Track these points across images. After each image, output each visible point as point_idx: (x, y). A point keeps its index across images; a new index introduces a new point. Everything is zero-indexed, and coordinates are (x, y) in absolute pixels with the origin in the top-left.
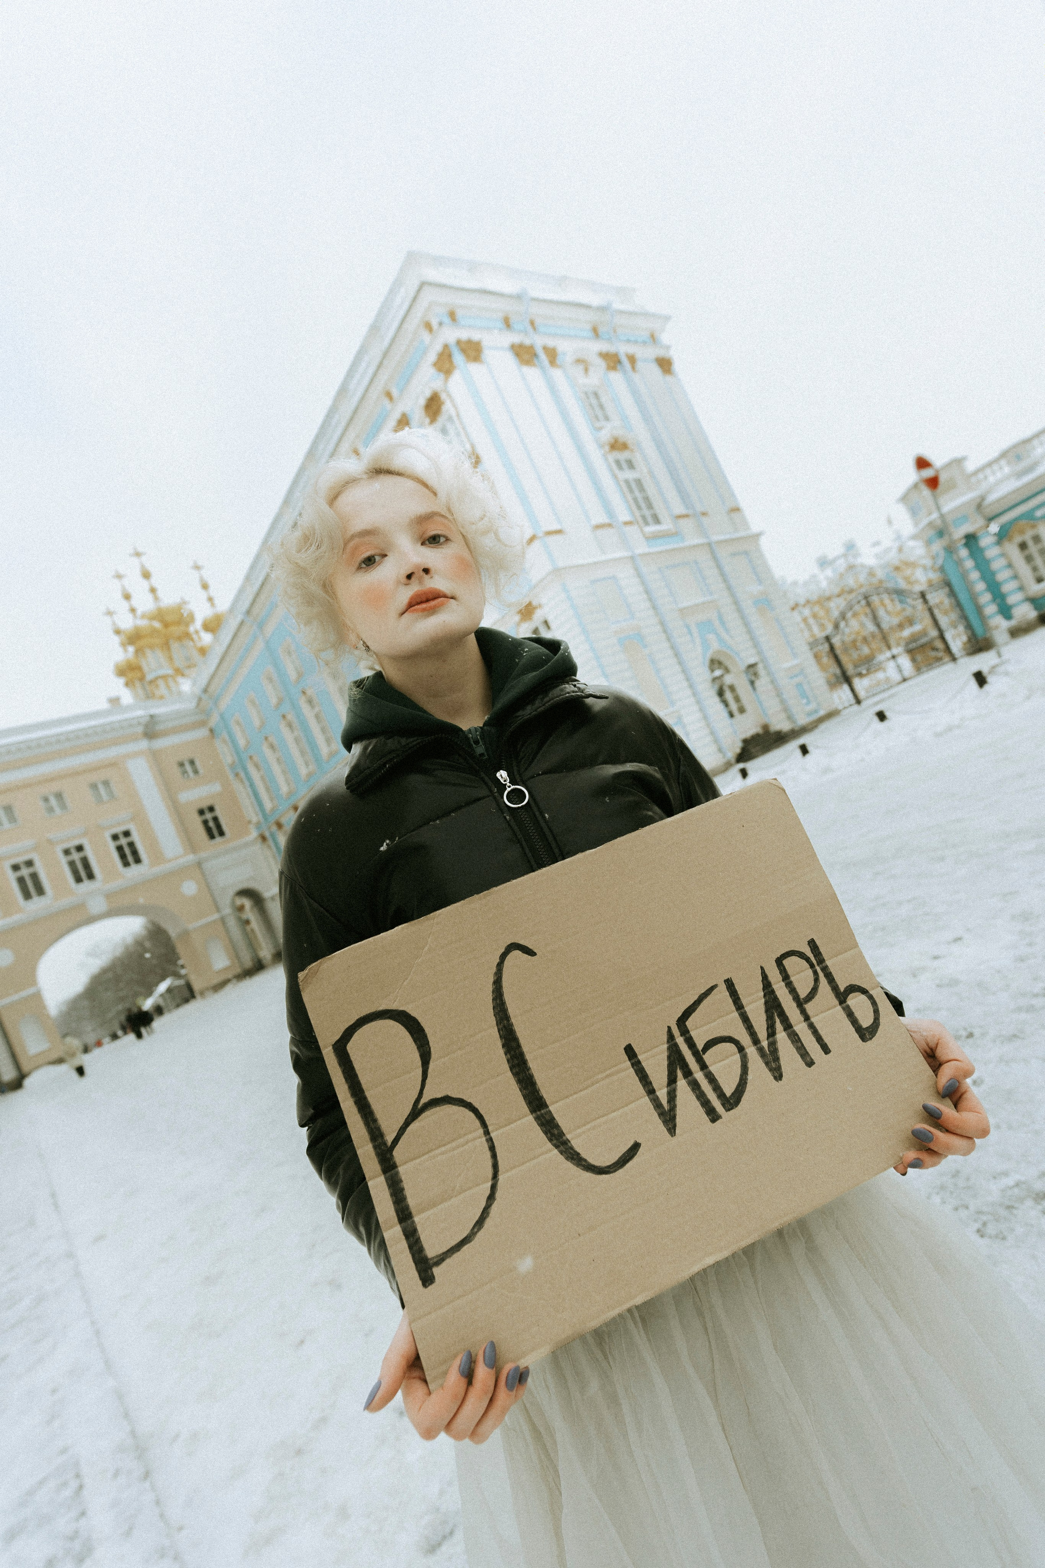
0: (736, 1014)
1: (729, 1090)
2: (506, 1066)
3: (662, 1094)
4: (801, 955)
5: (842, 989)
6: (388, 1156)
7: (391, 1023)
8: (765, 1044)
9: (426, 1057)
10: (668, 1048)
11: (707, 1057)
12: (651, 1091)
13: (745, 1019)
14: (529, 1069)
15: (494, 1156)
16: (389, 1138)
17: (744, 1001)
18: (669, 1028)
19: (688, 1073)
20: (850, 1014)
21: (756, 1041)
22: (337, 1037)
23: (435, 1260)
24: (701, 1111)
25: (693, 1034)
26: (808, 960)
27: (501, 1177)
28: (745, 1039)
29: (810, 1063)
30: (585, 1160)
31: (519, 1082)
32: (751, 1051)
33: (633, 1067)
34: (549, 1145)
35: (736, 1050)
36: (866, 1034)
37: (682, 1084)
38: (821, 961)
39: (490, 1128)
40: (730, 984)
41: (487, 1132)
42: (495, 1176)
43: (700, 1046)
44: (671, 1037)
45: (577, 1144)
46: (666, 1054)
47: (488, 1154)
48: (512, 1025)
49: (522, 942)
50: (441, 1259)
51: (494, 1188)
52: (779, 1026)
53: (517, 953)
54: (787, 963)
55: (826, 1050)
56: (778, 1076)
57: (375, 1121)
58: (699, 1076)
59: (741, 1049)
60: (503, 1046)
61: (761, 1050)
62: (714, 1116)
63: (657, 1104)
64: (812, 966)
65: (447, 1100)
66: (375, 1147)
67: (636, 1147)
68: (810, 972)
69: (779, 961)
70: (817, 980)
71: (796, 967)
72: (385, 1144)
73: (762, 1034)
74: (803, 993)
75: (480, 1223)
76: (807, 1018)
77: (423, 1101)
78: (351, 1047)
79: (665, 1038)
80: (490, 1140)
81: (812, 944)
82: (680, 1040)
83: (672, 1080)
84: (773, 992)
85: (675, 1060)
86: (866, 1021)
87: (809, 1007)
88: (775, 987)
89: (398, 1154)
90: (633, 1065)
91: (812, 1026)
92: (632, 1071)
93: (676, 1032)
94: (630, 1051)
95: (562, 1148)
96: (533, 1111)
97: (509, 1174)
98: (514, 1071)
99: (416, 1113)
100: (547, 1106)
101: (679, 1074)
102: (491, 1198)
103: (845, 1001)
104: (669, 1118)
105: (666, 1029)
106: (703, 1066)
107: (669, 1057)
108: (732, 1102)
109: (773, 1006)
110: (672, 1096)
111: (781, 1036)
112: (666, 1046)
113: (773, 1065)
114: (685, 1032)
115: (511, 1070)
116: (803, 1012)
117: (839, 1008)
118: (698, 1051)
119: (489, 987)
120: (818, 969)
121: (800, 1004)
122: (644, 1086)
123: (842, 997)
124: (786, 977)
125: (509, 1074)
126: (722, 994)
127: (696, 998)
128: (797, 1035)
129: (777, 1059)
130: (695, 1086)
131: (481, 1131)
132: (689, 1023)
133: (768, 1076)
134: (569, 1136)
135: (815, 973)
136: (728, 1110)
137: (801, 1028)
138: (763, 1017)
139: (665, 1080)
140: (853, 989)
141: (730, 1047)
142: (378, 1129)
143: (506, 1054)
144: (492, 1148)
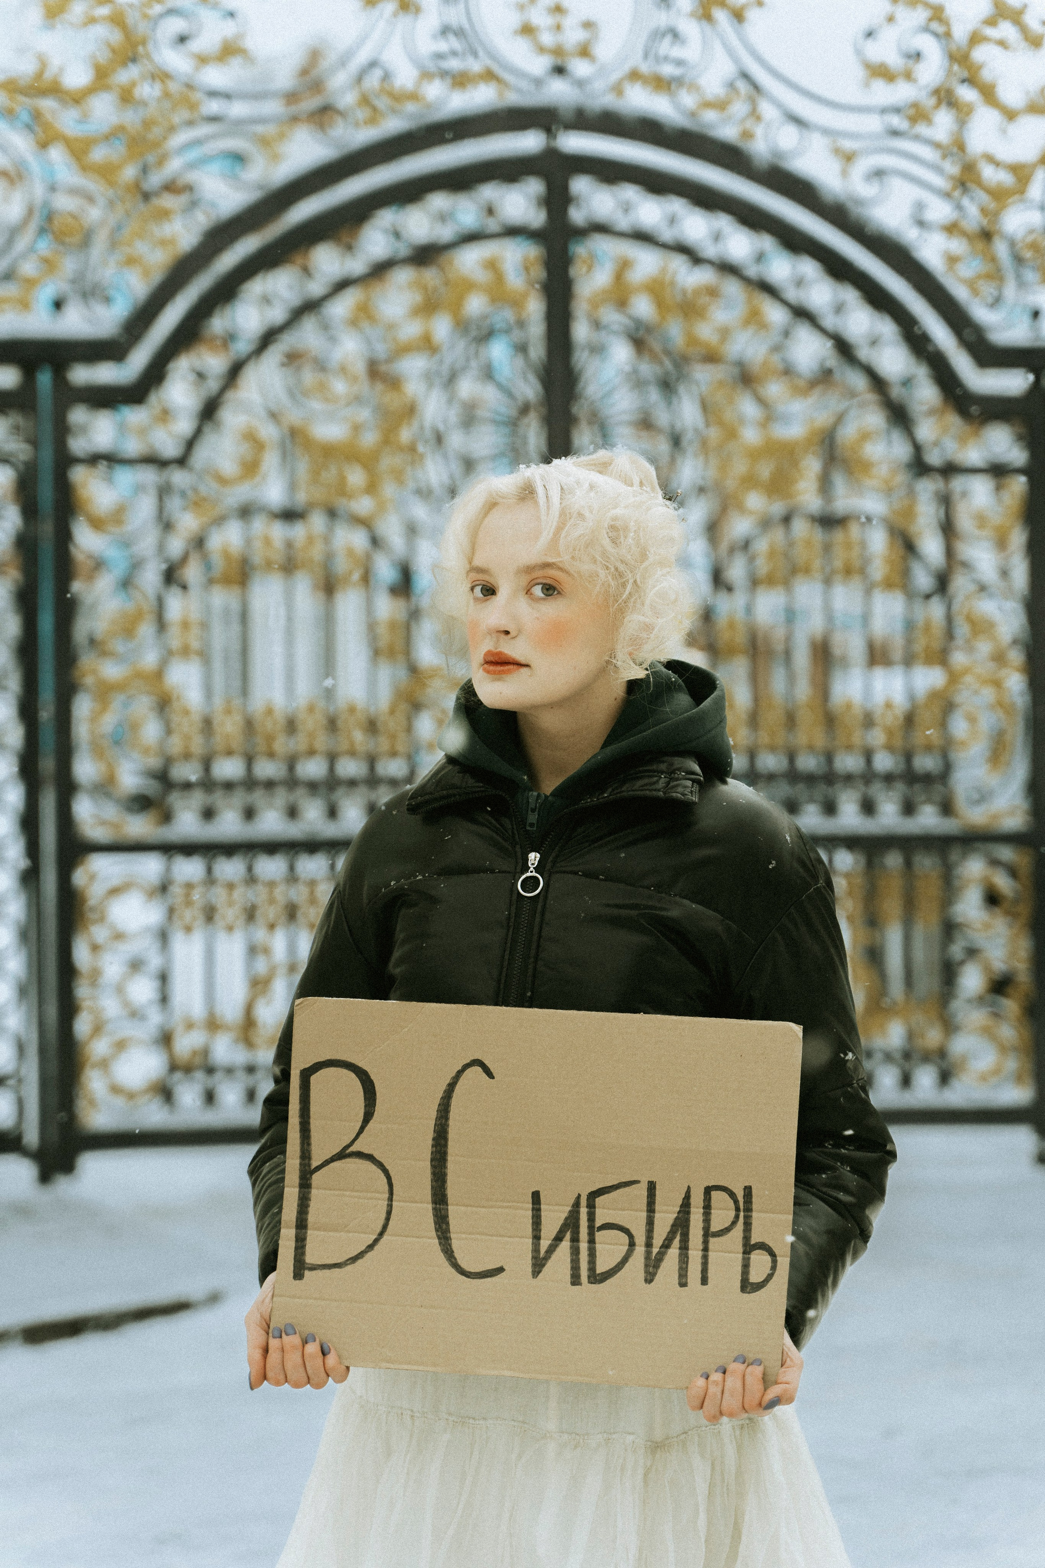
0: (644, 1214)
1: (600, 1269)
2: (428, 1156)
3: (545, 1244)
4: (732, 1195)
5: (753, 1242)
6: (308, 1176)
7: (353, 1075)
8: (655, 1250)
9: (368, 1116)
10: (570, 1212)
11: (599, 1236)
12: (537, 1238)
13: (650, 1223)
14: (445, 1167)
15: (388, 1219)
16: (315, 1163)
17: (657, 1207)
18: (579, 1196)
19: (575, 1240)
20: (746, 1266)
21: (649, 1245)
22: (307, 1066)
23: (310, 1266)
24: (568, 1272)
25: (598, 1212)
26: (736, 1202)
27: (385, 1237)
28: (640, 1239)
29: (683, 1284)
30: (455, 1259)
31: (434, 1174)
32: (640, 1250)
33: (532, 1211)
34: (434, 1233)
35: (627, 1241)
36: (747, 1286)
37: (566, 1244)
38: (748, 1209)
39: (394, 1197)
40: (652, 1187)
41: (391, 1199)
42: (381, 1234)
43: (598, 1223)
44: (577, 1204)
45: (455, 1244)
46: (566, 1215)
47: (383, 1216)
48: (448, 1126)
49: (486, 1062)
50: (313, 1268)
51: (376, 1241)
52: (676, 1242)
53: (478, 1069)
54: (714, 1194)
55: (704, 1281)
56: (649, 1279)
57: (309, 1144)
58: (584, 1246)
59: (632, 1245)
60: (434, 1139)
61: (648, 1254)
62: (575, 1280)
63: (536, 1249)
64: (737, 1209)
65: (370, 1158)
66: (301, 1164)
67: (501, 1270)
68: (732, 1213)
69: (708, 1190)
70: (734, 1223)
71: (721, 1202)
72: (309, 1165)
73: (658, 1241)
74: (715, 1227)
75: (354, 1259)
76: (706, 1249)
77: (353, 1149)
78: (313, 1079)
79: (572, 1201)
80: (390, 1207)
81: (748, 1191)
82: (584, 1211)
83: (558, 1238)
84: (688, 1213)
85: (571, 1224)
86: (755, 1276)
87: (712, 1241)
88: (692, 1210)
89: (316, 1178)
90: (533, 1209)
91: (705, 1258)
92: (530, 1213)
93: (584, 1202)
94: (536, 1197)
95: (443, 1241)
96: (434, 1202)
97: (394, 1238)
98: (433, 1163)
99: (341, 1155)
100: (447, 1205)
101: (568, 1236)
102: (371, 1247)
103: (749, 1253)
104: (538, 1264)
105: (577, 1195)
106: (592, 1241)
107: (566, 1219)
108: (597, 1278)
109: (681, 1224)
110: (551, 1250)
111: (674, 1252)
112: (569, 1208)
113: (651, 1269)
114: (591, 1206)
115: (432, 1160)
116: (706, 1243)
117: (740, 1256)
118: (594, 1227)
119: (443, 1087)
120: (742, 1214)
121: (707, 1234)
122: (533, 1230)
123: (749, 1248)
124: (707, 1207)
125: (428, 1163)
126: (641, 1191)
127: (616, 1183)
128: (688, 1258)
129: (657, 1266)
130: (575, 1251)
131: (387, 1195)
132: (599, 1201)
133: (642, 1275)
134: (452, 1236)
135: (737, 1217)
136: (590, 1282)
137: (695, 1255)
138: (668, 1229)
139: (553, 1235)
140: (763, 1246)
141: (625, 1239)
142: (309, 1152)
143: (433, 1146)
144: (389, 1213)
